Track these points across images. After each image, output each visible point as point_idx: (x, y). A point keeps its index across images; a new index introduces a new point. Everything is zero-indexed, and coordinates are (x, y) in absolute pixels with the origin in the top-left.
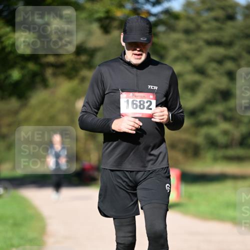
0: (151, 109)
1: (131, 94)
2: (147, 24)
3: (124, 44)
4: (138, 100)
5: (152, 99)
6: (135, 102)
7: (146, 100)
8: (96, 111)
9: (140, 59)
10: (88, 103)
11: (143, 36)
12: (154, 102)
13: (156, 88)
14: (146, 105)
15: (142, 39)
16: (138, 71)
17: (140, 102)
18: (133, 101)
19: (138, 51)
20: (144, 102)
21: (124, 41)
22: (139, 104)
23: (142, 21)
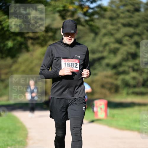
0: (77, 67)
1: (67, 60)
2: (74, 24)
3: (62, 34)
4: (71, 63)
5: (77, 62)
6: (69, 64)
7: (74, 63)
8: (48, 69)
9: (71, 41)
10: (44, 65)
11: (72, 30)
12: (78, 64)
13: (79, 57)
14: (75, 65)
15: (71, 31)
16: (70, 48)
17: (71, 64)
18: (68, 63)
19: (70, 37)
20: (73, 64)
21: (62, 33)
22: (71, 65)
23: (72, 22)
